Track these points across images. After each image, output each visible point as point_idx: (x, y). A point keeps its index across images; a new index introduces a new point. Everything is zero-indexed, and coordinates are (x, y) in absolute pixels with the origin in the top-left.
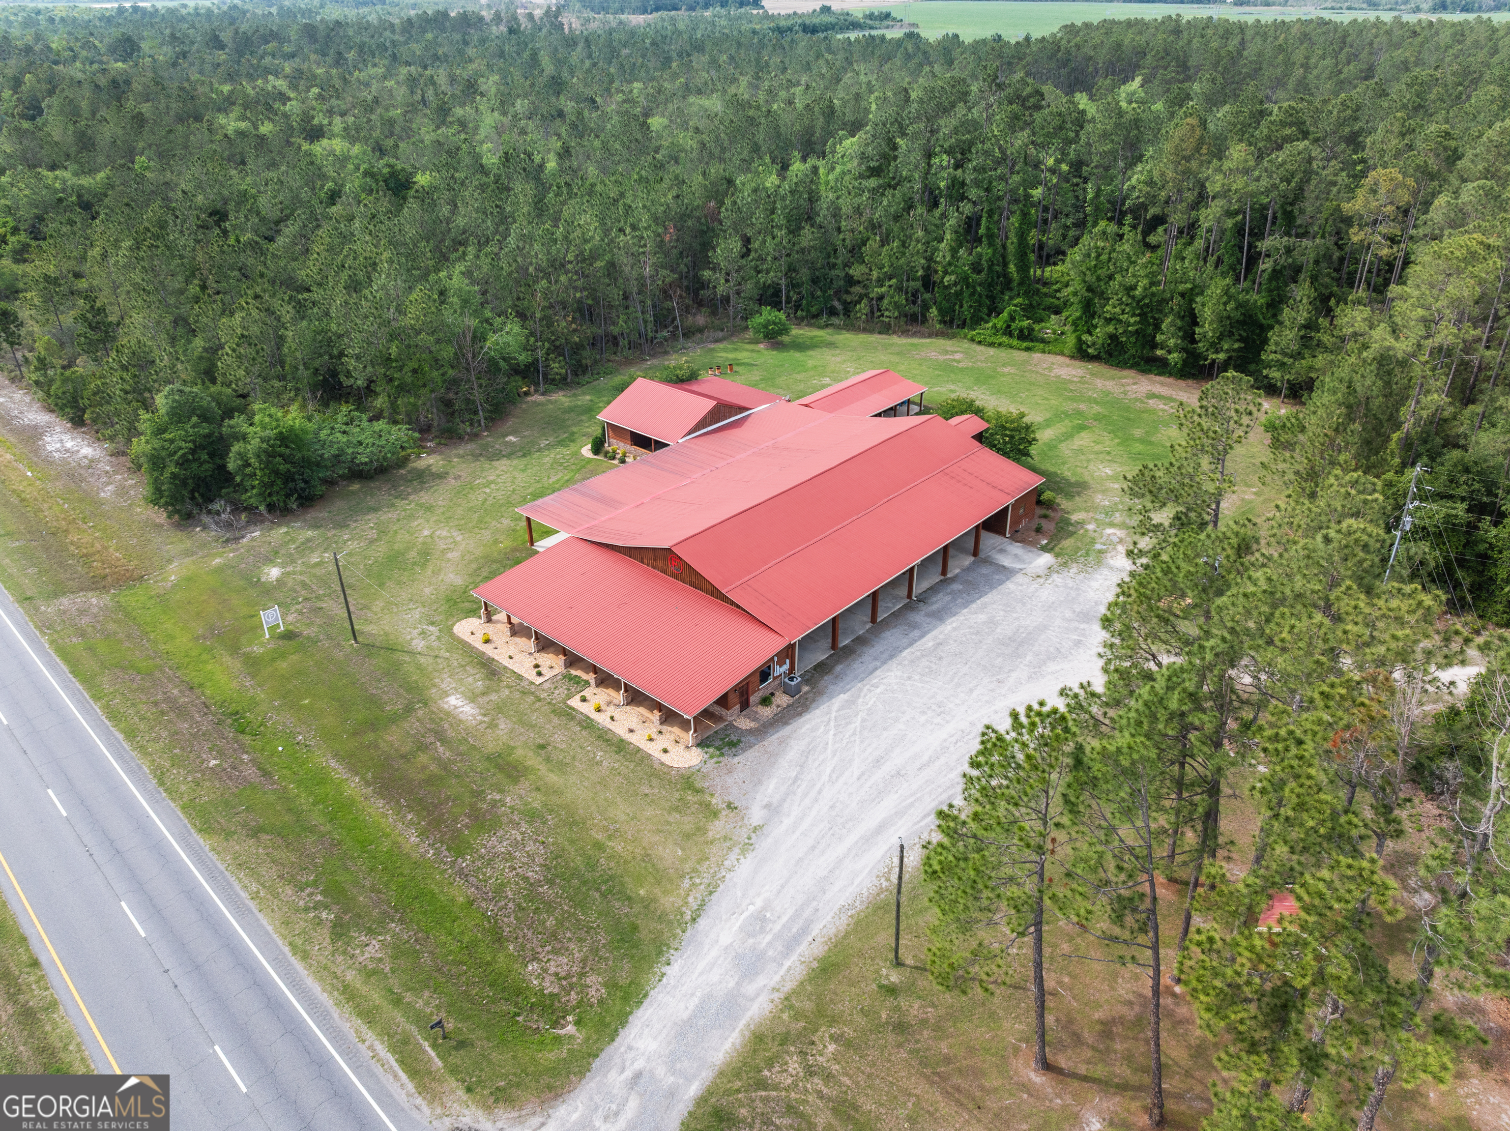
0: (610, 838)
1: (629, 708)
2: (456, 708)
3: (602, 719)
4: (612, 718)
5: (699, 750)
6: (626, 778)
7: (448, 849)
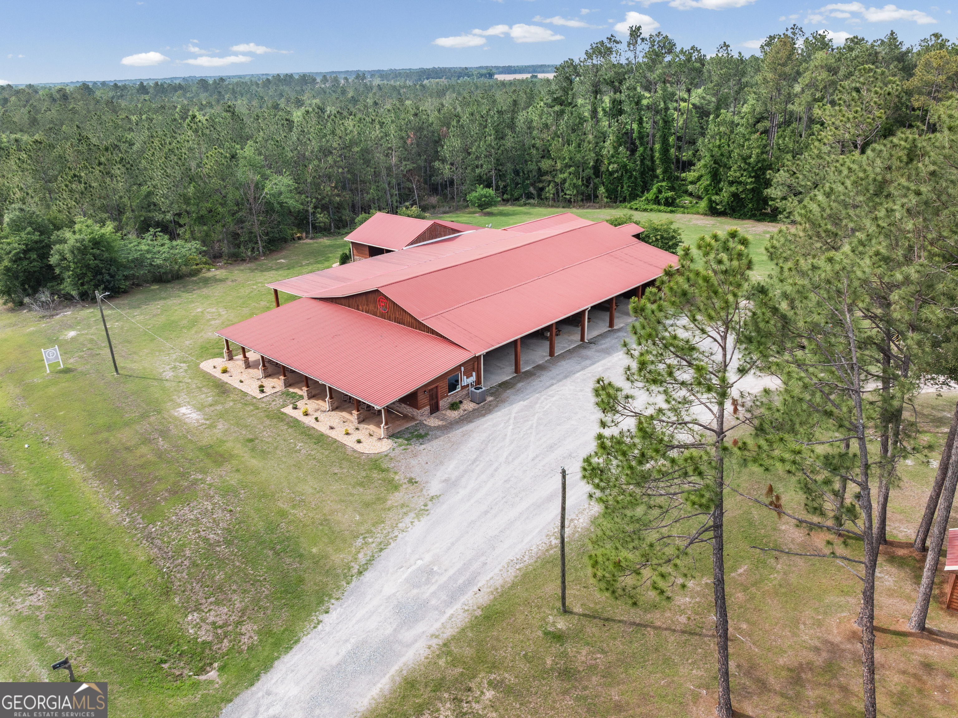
0: (294, 507)
1: (333, 413)
2: (184, 414)
3: (309, 421)
4: (316, 419)
5: (390, 441)
6: (319, 461)
7: (143, 518)
